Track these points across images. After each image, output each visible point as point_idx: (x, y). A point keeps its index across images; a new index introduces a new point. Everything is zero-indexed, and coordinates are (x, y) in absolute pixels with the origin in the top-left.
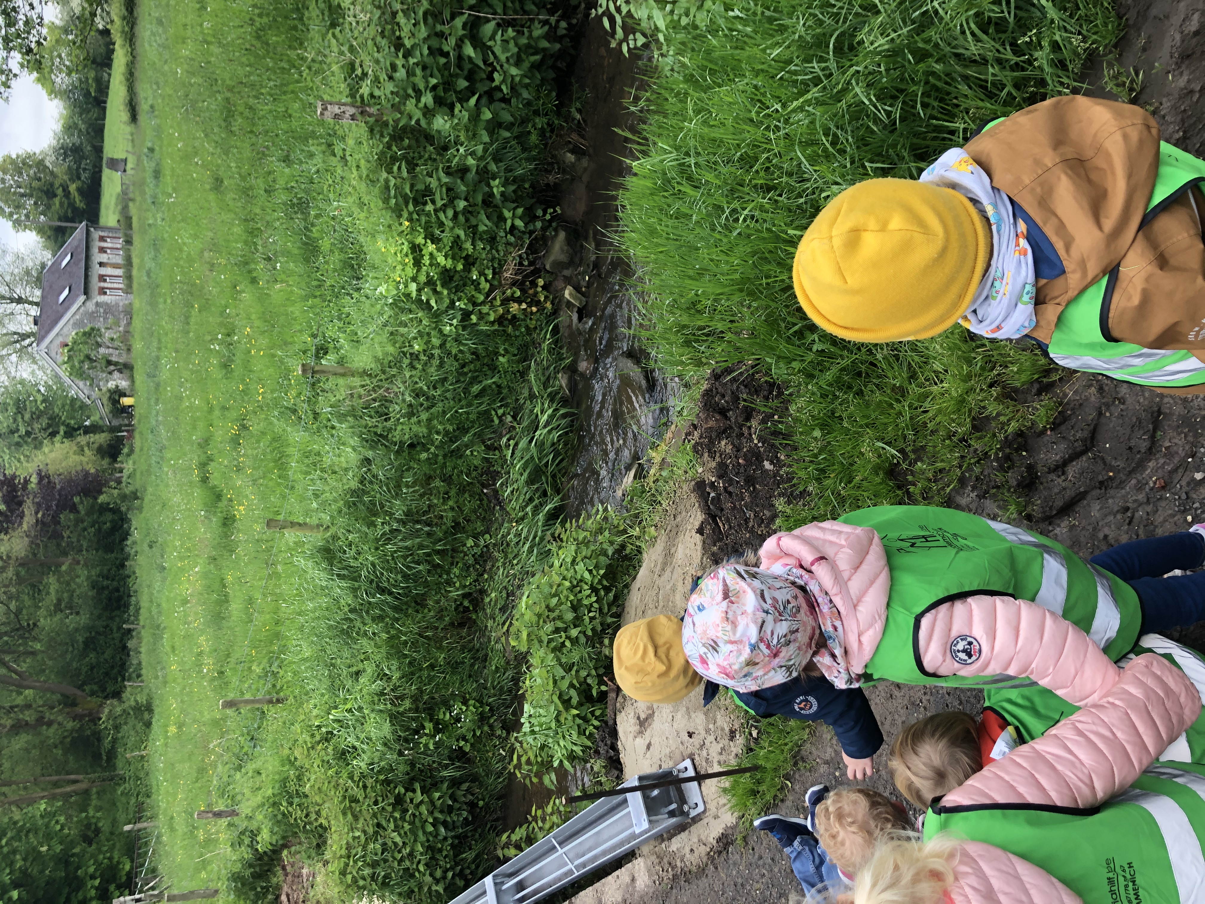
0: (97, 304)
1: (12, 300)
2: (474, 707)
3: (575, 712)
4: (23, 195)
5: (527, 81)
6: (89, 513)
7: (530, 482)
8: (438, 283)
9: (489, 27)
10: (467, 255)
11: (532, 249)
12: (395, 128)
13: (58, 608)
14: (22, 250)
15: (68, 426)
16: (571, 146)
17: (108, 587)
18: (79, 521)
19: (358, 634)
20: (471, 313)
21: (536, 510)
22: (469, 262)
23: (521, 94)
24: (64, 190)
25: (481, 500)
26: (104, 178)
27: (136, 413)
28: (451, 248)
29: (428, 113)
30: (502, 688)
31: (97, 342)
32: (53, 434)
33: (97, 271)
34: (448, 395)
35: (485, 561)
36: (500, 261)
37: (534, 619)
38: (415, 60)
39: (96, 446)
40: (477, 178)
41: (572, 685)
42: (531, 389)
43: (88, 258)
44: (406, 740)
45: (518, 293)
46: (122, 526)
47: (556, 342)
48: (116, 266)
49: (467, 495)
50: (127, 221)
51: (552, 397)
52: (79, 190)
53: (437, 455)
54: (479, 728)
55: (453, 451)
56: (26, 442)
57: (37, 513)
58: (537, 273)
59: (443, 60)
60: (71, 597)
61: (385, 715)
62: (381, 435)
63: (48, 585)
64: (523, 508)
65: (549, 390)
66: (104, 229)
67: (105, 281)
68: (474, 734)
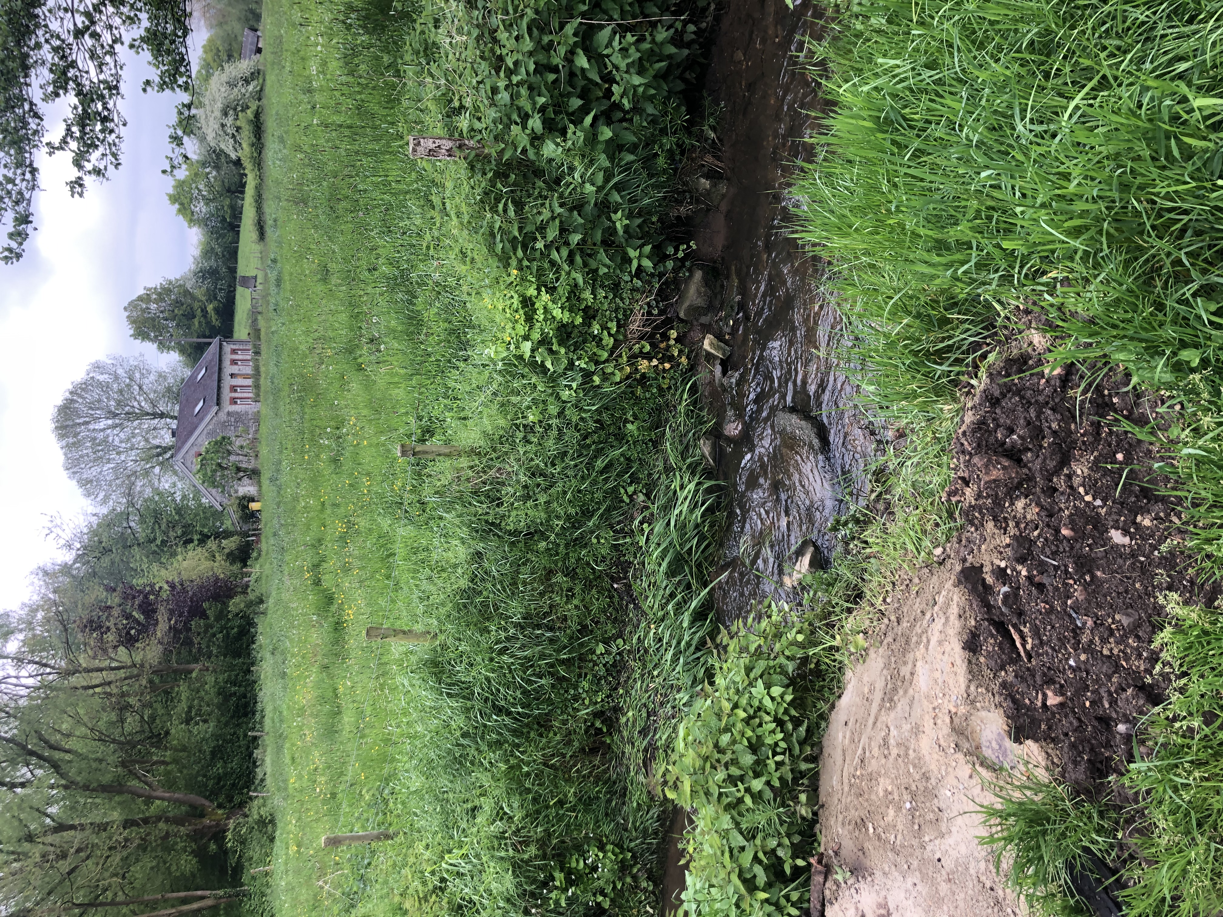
0: (229, 414)
1: (155, 415)
2: (613, 853)
3: (763, 895)
5: (653, 92)
6: (218, 619)
7: (671, 573)
8: (554, 340)
9: (604, 35)
10: (587, 307)
11: (662, 295)
12: (499, 163)
13: (189, 715)
14: (165, 369)
15: (201, 533)
16: (705, 169)
17: (235, 693)
18: (208, 627)
19: (472, 763)
20: (593, 373)
21: (679, 609)
22: (590, 314)
23: (644, 110)
24: (202, 311)
25: (611, 597)
26: (238, 296)
27: (264, 517)
28: (568, 299)
29: (536, 139)
30: (645, 830)
31: (228, 450)
32: (187, 542)
33: (227, 382)
34: (570, 473)
35: (619, 672)
36: (625, 311)
37: (698, 763)
38: (519, 78)
39: (227, 551)
40: (596, 213)
41: (756, 859)
42: (666, 461)
43: (220, 369)
44: (533, 895)
45: (648, 348)
46: (249, 631)
47: (694, 403)
48: (246, 377)
49: (594, 591)
50: (256, 333)
51: (693, 469)
52: (216, 309)
53: (558, 545)
54: (620, 879)
55: (576, 539)
56: (162, 551)
57: (170, 620)
58: (668, 323)
59: (552, 77)
60: (201, 703)
61: (507, 865)
62: (493, 524)
63: (180, 692)
64: (663, 607)
65: (689, 461)
66: (235, 342)
67: (236, 391)
68: (614, 887)
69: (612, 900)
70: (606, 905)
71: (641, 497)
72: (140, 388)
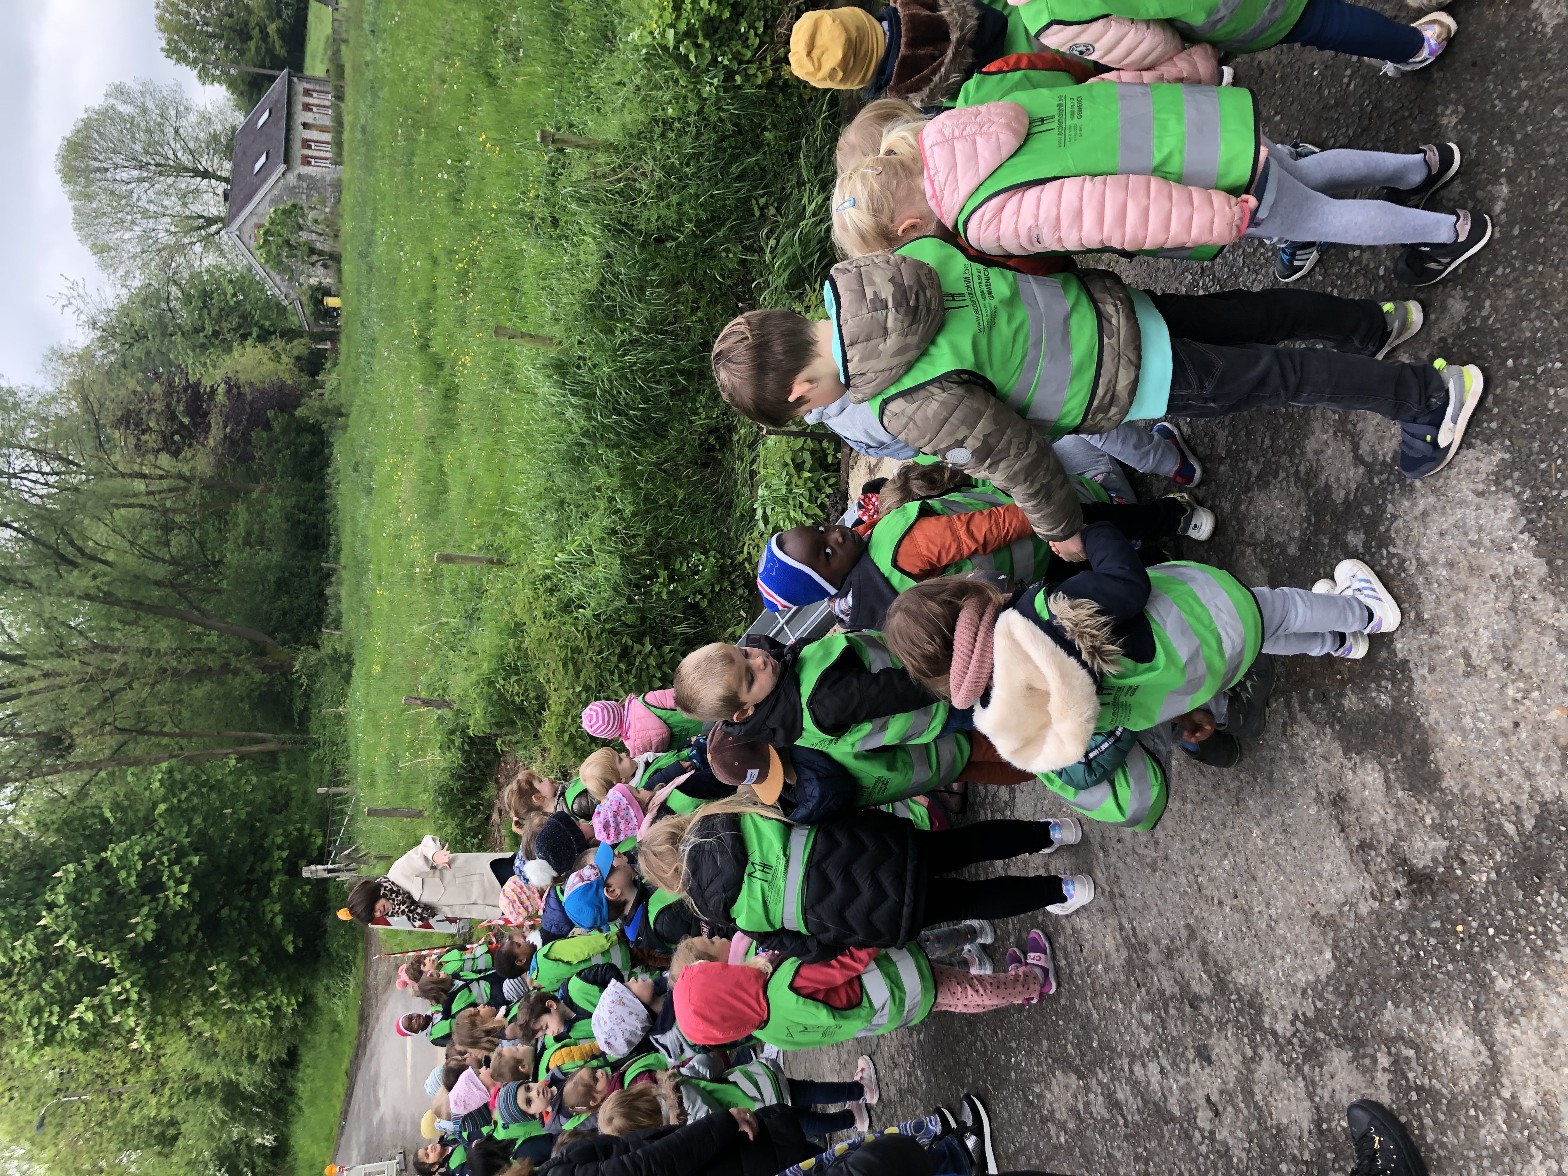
0: (300, 177)
1: (196, 173)
2: (715, 558)
3: (808, 475)
4: (211, 36)
6: (285, 431)
8: (700, 33)
13: (247, 542)
14: (209, 108)
15: (261, 327)
17: (304, 522)
18: (273, 440)
19: (590, 460)
20: (736, 72)
22: (738, 10)
24: (261, 31)
26: (311, 17)
27: (343, 318)
31: (299, 225)
32: (244, 337)
33: (300, 134)
36: (774, 12)
39: (294, 353)
42: (800, 175)
43: (290, 115)
44: (638, 587)
46: (322, 451)
48: (323, 129)
49: (719, 307)
50: (338, 69)
52: (279, 31)
53: (687, 253)
54: (718, 582)
55: (705, 251)
56: (212, 344)
57: (225, 427)
60: (263, 529)
61: (616, 556)
62: (625, 224)
63: (236, 514)
65: (821, 175)
66: (309, 79)
67: (309, 147)
68: (713, 591)
69: (710, 601)
70: (704, 604)
71: (772, 211)
72: (177, 132)
